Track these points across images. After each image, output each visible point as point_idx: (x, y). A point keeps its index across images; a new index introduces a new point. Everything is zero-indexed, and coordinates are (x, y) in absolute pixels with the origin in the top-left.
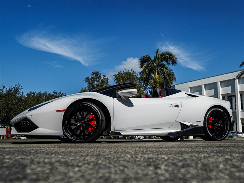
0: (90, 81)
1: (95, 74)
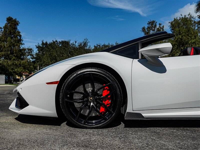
0: (146, 31)
1: (151, 24)
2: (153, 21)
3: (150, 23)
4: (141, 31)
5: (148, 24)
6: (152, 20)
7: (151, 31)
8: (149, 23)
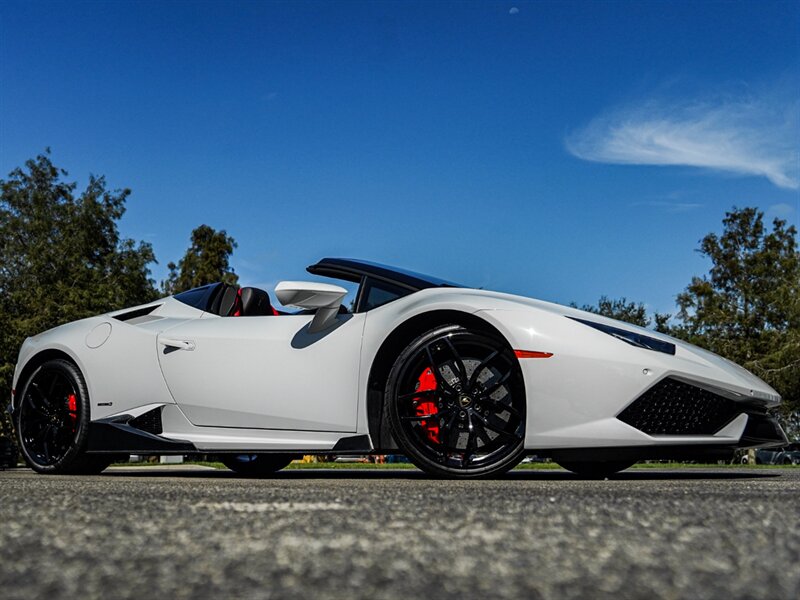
1: (738, 221)
2: (747, 209)
3: (734, 217)
4: (697, 250)
5: (724, 221)
6: (743, 209)
7: (742, 248)
8: (729, 217)
